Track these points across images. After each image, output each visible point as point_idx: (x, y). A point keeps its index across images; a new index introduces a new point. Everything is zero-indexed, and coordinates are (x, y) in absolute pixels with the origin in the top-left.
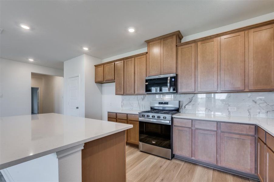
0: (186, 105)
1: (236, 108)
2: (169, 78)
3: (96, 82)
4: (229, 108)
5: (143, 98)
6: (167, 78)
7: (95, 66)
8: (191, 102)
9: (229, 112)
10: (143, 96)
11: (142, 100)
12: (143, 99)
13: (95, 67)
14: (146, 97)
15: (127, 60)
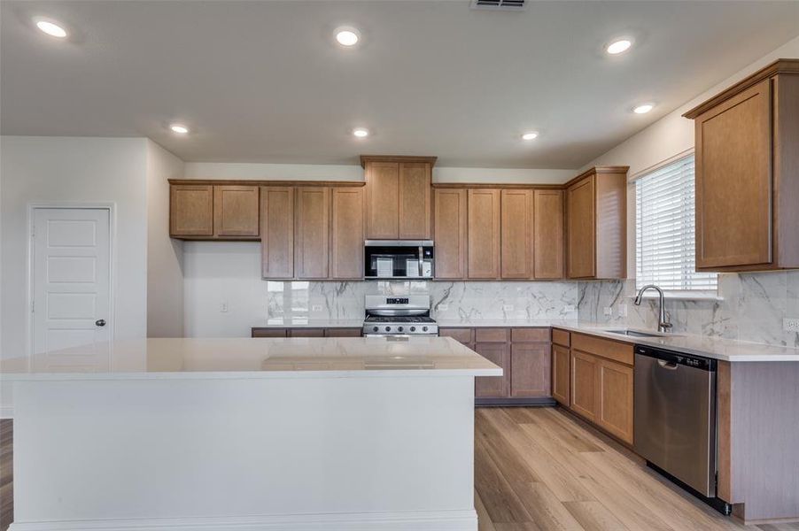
0: (439, 303)
1: (512, 306)
2: (421, 249)
3: (172, 236)
4: (505, 307)
5: (338, 289)
6: (417, 247)
7: (169, 180)
8: (447, 296)
9: (504, 313)
10: (339, 284)
11: (336, 294)
12: (339, 292)
13: (170, 183)
14: (347, 287)
15: (306, 189)
